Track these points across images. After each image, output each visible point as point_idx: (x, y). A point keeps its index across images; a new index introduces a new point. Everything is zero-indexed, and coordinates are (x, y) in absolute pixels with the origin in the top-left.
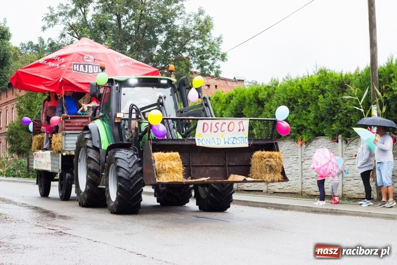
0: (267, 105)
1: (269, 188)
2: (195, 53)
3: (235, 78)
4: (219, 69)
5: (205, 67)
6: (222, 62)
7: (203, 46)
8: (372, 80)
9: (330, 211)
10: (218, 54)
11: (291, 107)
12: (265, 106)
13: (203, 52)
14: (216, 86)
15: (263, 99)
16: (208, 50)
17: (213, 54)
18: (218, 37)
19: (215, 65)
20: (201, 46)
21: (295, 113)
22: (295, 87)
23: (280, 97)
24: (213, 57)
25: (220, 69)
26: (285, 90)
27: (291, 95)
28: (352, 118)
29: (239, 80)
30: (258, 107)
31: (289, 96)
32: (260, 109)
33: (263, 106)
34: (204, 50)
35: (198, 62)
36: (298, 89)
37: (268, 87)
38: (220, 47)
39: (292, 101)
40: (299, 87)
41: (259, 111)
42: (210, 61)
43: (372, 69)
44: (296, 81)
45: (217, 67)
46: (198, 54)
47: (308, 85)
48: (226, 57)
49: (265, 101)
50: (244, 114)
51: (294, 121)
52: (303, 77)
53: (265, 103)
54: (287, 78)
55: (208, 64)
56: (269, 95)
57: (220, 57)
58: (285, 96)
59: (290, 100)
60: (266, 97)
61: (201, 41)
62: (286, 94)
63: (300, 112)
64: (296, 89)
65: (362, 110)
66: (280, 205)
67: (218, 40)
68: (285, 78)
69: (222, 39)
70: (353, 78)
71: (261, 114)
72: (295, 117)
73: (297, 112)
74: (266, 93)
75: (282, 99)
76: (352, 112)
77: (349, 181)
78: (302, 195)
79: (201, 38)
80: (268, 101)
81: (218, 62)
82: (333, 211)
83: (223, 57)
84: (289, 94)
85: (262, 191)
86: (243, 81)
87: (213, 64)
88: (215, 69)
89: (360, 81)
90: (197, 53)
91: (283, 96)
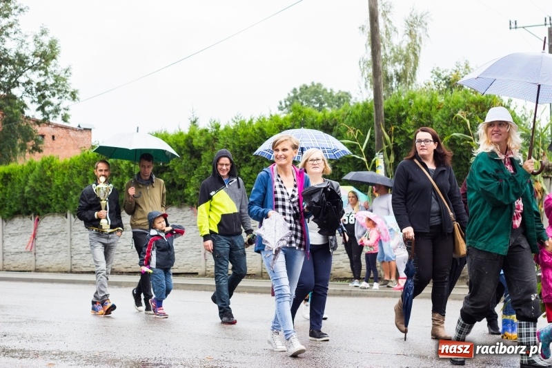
0: (206, 156)
1: (208, 269)
2: (34, 90)
3: (79, 126)
4: (66, 112)
5: (47, 109)
6: (73, 102)
7: (45, 80)
8: (377, 119)
9: (339, 293)
10: (66, 92)
11: (244, 157)
12: (202, 157)
13: (46, 87)
14: (53, 137)
15: (199, 147)
16: (52, 85)
17: (59, 91)
18: (66, 68)
19: (61, 106)
20: (42, 79)
21: (250, 166)
22: (250, 130)
23: (228, 144)
24: (61, 95)
25: (68, 113)
26: (234, 134)
27: (245, 142)
28: (342, 171)
29: (85, 129)
30: (190, 159)
31: (242, 142)
32: (194, 160)
33: (199, 157)
34: (47, 85)
35: (39, 102)
36: (256, 133)
37: (206, 131)
38: (68, 81)
39: (247, 149)
40: (257, 131)
41: (193, 164)
42: (54, 100)
43: (375, 105)
44: (250, 122)
45: (65, 109)
46: (38, 90)
47: (273, 127)
48: (77, 95)
49: (201, 150)
50: (171, 167)
51: (251, 176)
52: (260, 117)
53: (202, 153)
54: (236, 118)
55: (52, 105)
56: (207, 142)
57: (68, 95)
58: (236, 143)
59: (244, 148)
60: (204, 145)
61: (42, 72)
62: (238, 140)
63: (258, 164)
64: (253, 133)
65: (364, 159)
66: (256, 288)
67: (66, 72)
68: (234, 119)
69: (71, 71)
70: (340, 118)
71: (195, 167)
72: (252, 171)
73: (254, 164)
74: (204, 139)
75: (231, 147)
76: (343, 162)
77: (337, 256)
78: (262, 276)
79: (43, 68)
80: (206, 150)
81: (66, 102)
82: (345, 292)
83: (74, 95)
84: (241, 140)
85: (196, 274)
86: (90, 130)
87: (58, 105)
88: (62, 112)
89: (354, 121)
90: (36, 89)
91: (234, 144)
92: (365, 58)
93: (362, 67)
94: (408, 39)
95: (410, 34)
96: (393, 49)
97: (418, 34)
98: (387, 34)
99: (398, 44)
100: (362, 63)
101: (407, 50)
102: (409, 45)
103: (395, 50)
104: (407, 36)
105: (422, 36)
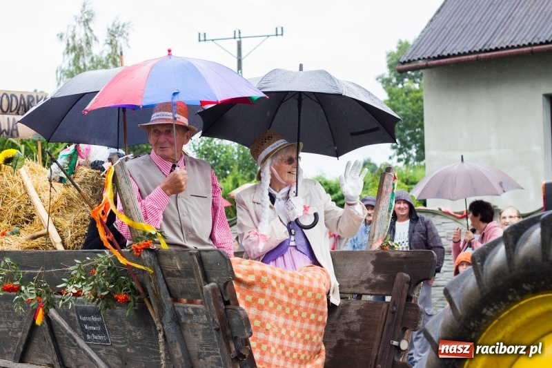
92: (63, 67)
93: (59, 77)
94: (108, 50)
95: (111, 43)
96: (92, 59)
97: (118, 44)
98: (88, 43)
99: (98, 54)
100: (59, 73)
101: (108, 60)
102: (109, 55)
103: (95, 59)
104: (108, 46)
105: (123, 47)
